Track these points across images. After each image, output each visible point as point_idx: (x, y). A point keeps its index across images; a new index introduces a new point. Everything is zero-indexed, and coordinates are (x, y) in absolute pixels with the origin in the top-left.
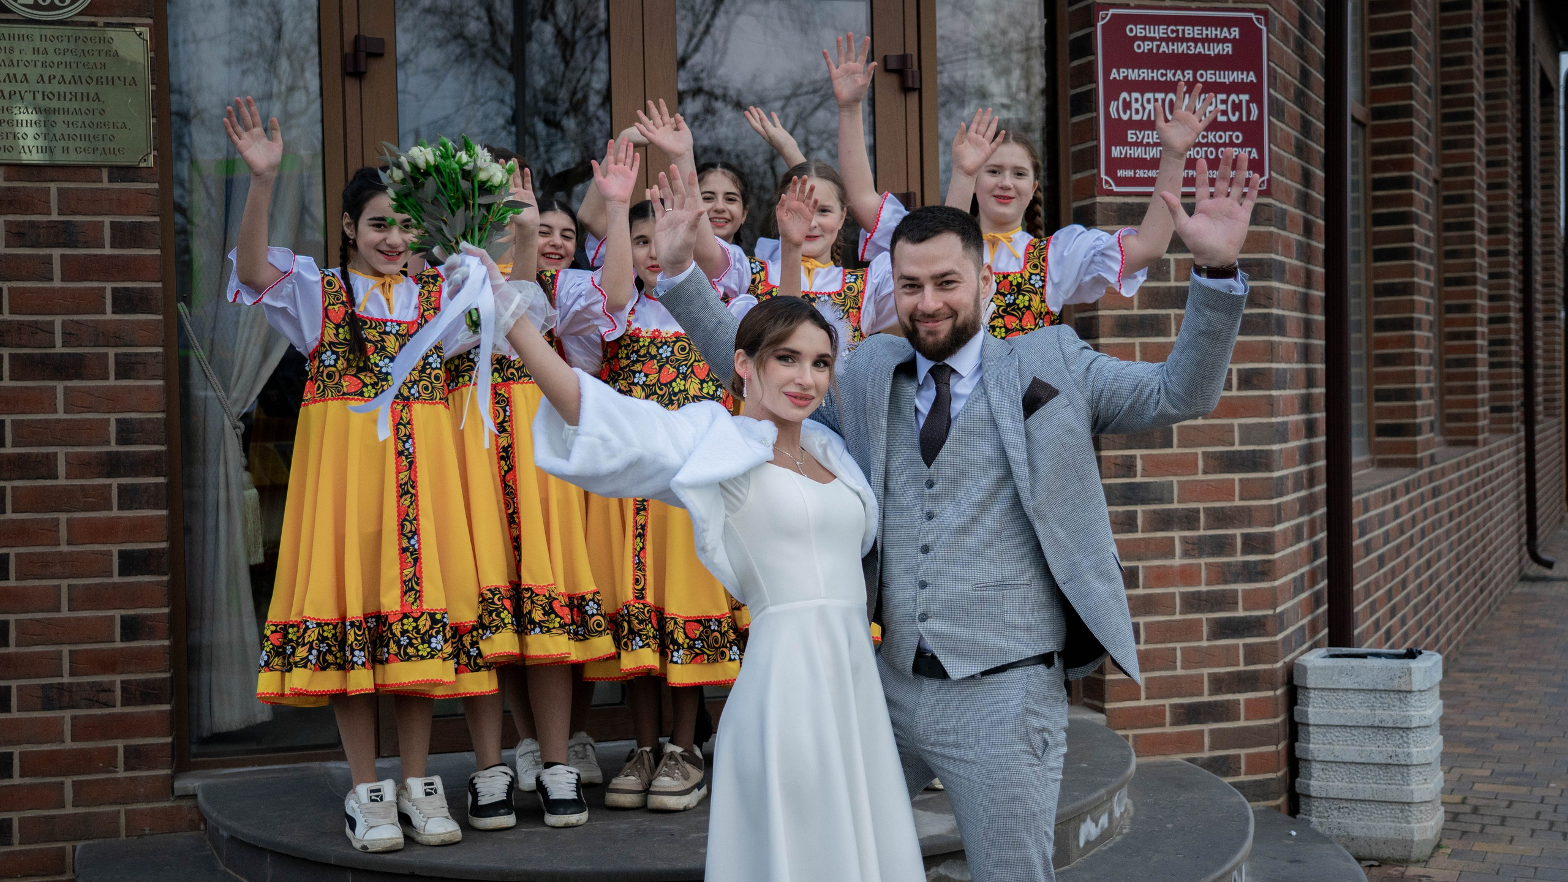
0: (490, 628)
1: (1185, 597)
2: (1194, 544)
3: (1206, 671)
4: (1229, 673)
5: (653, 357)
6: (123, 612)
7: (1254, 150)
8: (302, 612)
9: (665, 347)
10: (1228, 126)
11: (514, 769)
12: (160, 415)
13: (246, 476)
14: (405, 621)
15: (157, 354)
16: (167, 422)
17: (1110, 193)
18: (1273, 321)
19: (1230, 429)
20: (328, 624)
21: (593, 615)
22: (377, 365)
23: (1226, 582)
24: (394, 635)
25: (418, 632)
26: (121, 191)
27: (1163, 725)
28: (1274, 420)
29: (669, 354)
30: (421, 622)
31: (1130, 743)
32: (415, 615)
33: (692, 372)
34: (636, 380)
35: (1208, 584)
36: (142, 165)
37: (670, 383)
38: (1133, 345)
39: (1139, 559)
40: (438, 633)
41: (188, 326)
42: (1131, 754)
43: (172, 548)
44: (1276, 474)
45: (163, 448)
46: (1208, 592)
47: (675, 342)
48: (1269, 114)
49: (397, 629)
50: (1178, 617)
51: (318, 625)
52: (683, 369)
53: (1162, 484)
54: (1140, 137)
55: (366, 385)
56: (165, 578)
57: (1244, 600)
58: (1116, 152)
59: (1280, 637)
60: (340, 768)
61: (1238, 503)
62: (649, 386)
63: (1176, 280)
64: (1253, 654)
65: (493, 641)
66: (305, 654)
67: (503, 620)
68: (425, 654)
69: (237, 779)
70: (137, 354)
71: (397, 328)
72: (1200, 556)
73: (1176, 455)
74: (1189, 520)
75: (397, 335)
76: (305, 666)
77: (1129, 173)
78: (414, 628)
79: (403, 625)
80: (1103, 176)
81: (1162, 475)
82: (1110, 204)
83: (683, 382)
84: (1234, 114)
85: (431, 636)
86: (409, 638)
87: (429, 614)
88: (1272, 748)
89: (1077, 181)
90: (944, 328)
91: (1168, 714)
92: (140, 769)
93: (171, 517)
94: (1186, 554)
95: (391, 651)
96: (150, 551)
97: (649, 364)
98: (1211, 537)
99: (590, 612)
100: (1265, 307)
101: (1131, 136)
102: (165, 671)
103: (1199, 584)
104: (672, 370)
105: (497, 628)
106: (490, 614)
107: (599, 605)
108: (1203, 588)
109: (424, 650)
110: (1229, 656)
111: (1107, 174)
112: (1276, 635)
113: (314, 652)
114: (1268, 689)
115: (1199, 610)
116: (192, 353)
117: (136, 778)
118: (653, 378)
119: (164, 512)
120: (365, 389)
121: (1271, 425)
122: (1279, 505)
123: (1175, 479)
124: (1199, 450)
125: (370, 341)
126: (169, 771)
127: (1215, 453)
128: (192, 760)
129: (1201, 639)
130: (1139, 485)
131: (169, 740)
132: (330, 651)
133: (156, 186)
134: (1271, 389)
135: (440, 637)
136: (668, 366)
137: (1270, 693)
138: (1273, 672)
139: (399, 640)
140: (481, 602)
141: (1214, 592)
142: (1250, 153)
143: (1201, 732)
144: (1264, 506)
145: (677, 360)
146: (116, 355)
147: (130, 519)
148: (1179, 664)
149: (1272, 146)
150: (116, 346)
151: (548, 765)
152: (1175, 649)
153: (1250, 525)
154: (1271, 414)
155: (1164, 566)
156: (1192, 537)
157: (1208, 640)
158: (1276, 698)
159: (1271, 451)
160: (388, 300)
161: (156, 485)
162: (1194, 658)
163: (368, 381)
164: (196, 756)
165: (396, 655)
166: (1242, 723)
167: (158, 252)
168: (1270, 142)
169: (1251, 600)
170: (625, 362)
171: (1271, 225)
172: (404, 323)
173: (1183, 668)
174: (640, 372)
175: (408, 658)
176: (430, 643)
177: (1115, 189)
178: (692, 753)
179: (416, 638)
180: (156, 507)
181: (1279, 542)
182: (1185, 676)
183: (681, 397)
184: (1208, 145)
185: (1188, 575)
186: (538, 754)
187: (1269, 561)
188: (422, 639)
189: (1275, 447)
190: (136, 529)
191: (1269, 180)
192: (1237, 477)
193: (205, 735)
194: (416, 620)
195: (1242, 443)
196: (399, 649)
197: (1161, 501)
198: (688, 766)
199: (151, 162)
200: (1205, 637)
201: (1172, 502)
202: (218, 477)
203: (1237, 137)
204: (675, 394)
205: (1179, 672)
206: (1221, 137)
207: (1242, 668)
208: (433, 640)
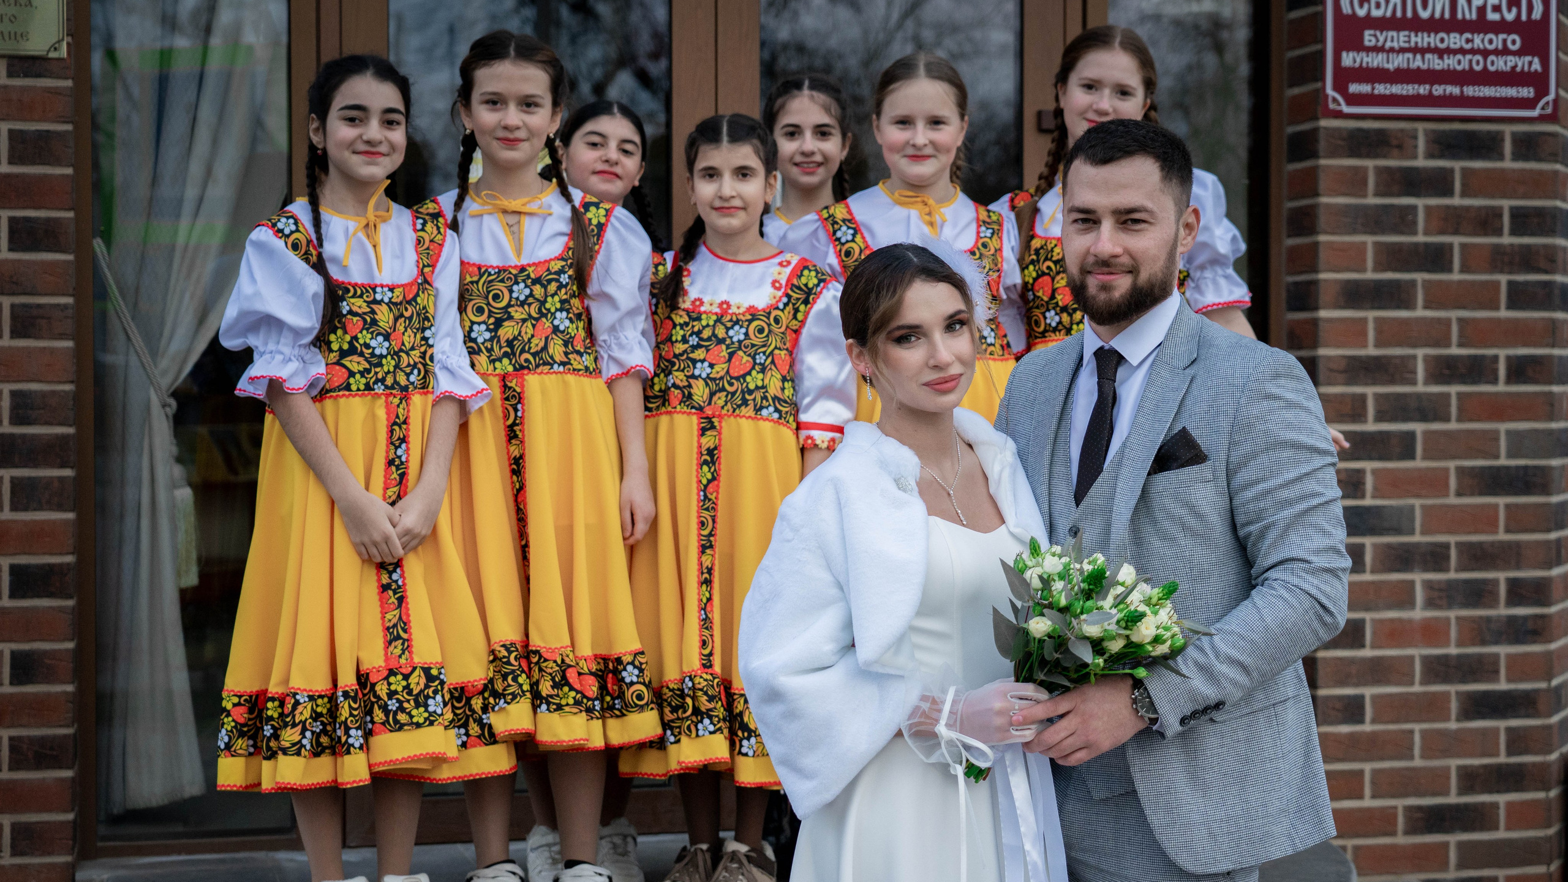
0: (504, 696)
1: (1427, 661)
2: (1440, 590)
3: (1454, 763)
4: (1485, 767)
5: (721, 341)
6: (15, 646)
7: (1536, 60)
8: (287, 680)
9: (737, 328)
10: (1501, 27)
11: (525, 869)
12: (68, 387)
13: (178, 471)
14: (392, 679)
15: (65, 307)
16: (77, 396)
17: (1339, 115)
18: (1557, 292)
19: (1494, 436)
20: (321, 697)
21: (632, 683)
22: (367, 346)
23: (1483, 643)
24: (379, 698)
25: (410, 693)
26: (23, 89)
27: (1393, 833)
28: (1554, 425)
29: (742, 337)
30: (413, 680)
31: (1349, 856)
32: (404, 671)
33: (773, 362)
34: (697, 372)
35: (1460, 644)
36: (52, 55)
37: (744, 376)
38: (1364, 320)
39: (1367, 609)
40: (435, 692)
41: (106, 271)
42: (1350, 872)
43: (80, 561)
44: (1555, 499)
45: (71, 430)
46: (1459, 657)
47: (750, 321)
48: (1559, 11)
49: (382, 690)
50: (1417, 688)
51: (311, 698)
52: (761, 358)
53: (1400, 510)
54: (1381, 39)
55: (352, 374)
56: (70, 603)
57: (1509, 668)
58: (1348, 59)
59: (1555, 719)
60: (292, 860)
61: (1502, 536)
62: (714, 379)
63: (1426, 233)
64: (1518, 742)
65: (508, 713)
66: (296, 738)
67: (521, 686)
68: (421, 720)
69: (158, 871)
70: (39, 306)
71: (390, 294)
72: (1450, 607)
73: (1419, 470)
74: (1436, 558)
75: (391, 304)
76: (298, 754)
77: (1365, 88)
78: (404, 688)
79: (389, 684)
80: (1330, 91)
81: (1400, 497)
82: (1338, 130)
83: (761, 376)
84: (1509, 10)
85: (427, 697)
86: (398, 700)
87: (422, 668)
88: (1541, 869)
89: (1294, 98)
90: (1122, 285)
91: (1401, 820)
92: (32, 854)
93: (80, 521)
94: (1430, 604)
95: (376, 719)
96: (51, 567)
97: (714, 349)
98: (1467, 582)
99: (628, 680)
100: (1546, 272)
101: (1369, 38)
102: (67, 726)
103: (1447, 644)
104: (746, 358)
105: (514, 696)
106: (505, 677)
107: (641, 670)
108: (1453, 650)
109: (419, 715)
110: (1485, 742)
111: (1336, 88)
112: (1550, 715)
113: (308, 734)
114: (1537, 789)
115: (1446, 679)
116: (110, 306)
117: (26, 867)
118: (720, 369)
119: (71, 516)
120: (352, 380)
121: (1551, 432)
122: (1558, 541)
123: (1417, 503)
124: (1452, 465)
125: (355, 314)
126: (69, 859)
127: (1473, 468)
128: (100, 844)
129: (1447, 719)
130: (1368, 509)
131: (70, 816)
132: (324, 731)
133: (69, 83)
134: (1550, 383)
135: (439, 698)
136: (740, 353)
137: (1541, 795)
138: (1544, 767)
139: (386, 705)
140: (492, 662)
141: (1467, 656)
142: (1530, 63)
143: (1446, 845)
144: (1538, 543)
145: (753, 345)
146: (13, 306)
147: (25, 523)
148: (1417, 751)
149: (1561, 55)
150: (13, 294)
151: (570, 864)
152: (1411, 732)
153: (1518, 567)
154: (1551, 418)
155: (1400, 620)
156: (1439, 582)
157: (1458, 720)
158: (1548, 801)
159: (1550, 468)
160: (375, 246)
161: (61, 479)
162: (1436, 745)
163: (355, 367)
164: (104, 838)
165: (383, 724)
166: (1501, 834)
167: (69, 171)
168: (1558, 48)
169: (1519, 668)
170: (680, 348)
171: (1556, 161)
172: (399, 286)
173: (1423, 757)
174: (702, 361)
175: (400, 727)
176: (426, 706)
177: (1346, 109)
178: (761, 852)
179: (408, 701)
180: (60, 508)
181: (1557, 590)
182: (1424, 769)
183: (758, 395)
184: (1473, 52)
185: (1432, 632)
186: (556, 848)
187: (1542, 617)
188: (416, 701)
189: (1555, 462)
190: (34, 537)
191: (1556, 101)
192: (1501, 501)
193: (115, 811)
194: (406, 677)
195: (1510, 455)
196: (387, 716)
197: (1398, 531)
198: (755, 871)
199: (64, 52)
200: (1453, 716)
201: (1412, 532)
202: (140, 470)
203: (1514, 42)
204: (750, 392)
205: (1418, 762)
206: (1491, 41)
207: (1502, 759)
208: (431, 702)
